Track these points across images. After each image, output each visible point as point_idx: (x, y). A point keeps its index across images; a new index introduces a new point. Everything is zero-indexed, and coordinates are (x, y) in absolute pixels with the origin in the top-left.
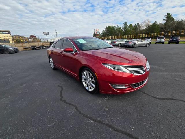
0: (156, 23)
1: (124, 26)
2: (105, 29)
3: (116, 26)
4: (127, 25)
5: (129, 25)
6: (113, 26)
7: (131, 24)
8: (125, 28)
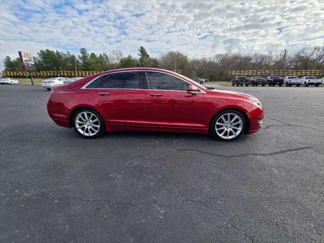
0: (130, 56)
1: (81, 55)
2: (38, 55)
3: (65, 52)
4: (86, 53)
5: (90, 54)
6: (57, 51)
7: (93, 54)
8: (84, 58)
